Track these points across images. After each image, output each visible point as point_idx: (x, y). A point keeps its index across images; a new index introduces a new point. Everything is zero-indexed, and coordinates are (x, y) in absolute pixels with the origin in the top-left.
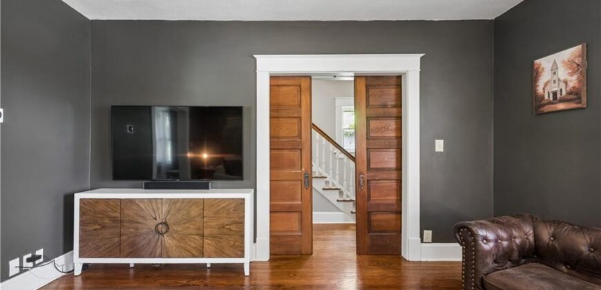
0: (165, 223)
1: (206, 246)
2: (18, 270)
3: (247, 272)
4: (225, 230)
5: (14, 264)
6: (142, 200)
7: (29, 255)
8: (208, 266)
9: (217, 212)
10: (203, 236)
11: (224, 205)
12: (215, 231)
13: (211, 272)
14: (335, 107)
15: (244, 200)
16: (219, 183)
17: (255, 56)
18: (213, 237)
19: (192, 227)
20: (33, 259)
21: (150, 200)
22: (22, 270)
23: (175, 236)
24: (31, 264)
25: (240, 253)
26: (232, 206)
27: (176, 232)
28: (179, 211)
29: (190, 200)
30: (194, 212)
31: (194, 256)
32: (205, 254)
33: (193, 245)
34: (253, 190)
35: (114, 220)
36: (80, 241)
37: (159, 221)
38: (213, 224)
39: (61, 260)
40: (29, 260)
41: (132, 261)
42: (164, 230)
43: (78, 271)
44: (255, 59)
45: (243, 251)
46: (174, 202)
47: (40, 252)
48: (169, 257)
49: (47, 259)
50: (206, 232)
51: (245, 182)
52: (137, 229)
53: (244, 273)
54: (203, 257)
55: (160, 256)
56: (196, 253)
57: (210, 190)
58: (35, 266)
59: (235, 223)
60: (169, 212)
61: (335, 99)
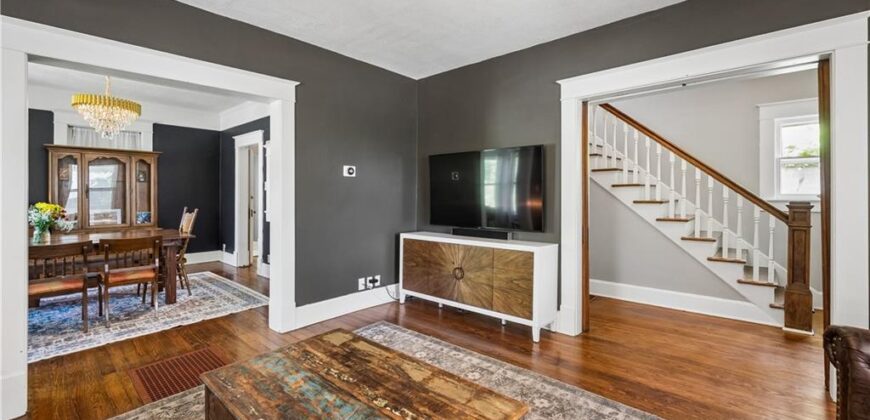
0: (461, 269)
1: (495, 298)
2: (363, 288)
3: (536, 337)
4: (514, 286)
5: (361, 281)
6: (444, 244)
7: (371, 278)
8: (503, 323)
9: (506, 264)
10: (492, 287)
11: (512, 257)
12: (503, 285)
13: (506, 329)
14: (758, 121)
15: (532, 254)
16: (520, 234)
17: (559, 82)
18: (502, 290)
19: (483, 276)
20: (373, 281)
21: (449, 245)
22: (367, 289)
23: (469, 283)
24: (371, 285)
25: (527, 314)
26: (521, 259)
27: (470, 279)
28: (472, 257)
29: (482, 248)
30: (485, 261)
31: (484, 307)
32: (494, 307)
33: (483, 294)
34: (557, 245)
35: (425, 260)
36: (404, 274)
37: (456, 266)
38: (502, 276)
39: (392, 288)
40: (370, 281)
41: (441, 301)
42: (459, 275)
43: (402, 301)
44: (559, 85)
45: (531, 313)
46: (468, 248)
47: (378, 277)
48: (463, 303)
49: (383, 284)
50: (496, 284)
51: (547, 235)
52: (440, 270)
53: (531, 338)
54: (492, 310)
55: (457, 301)
56: (487, 305)
57: (509, 241)
58: (374, 287)
59: (522, 279)
60: (464, 258)
61: (758, 107)
